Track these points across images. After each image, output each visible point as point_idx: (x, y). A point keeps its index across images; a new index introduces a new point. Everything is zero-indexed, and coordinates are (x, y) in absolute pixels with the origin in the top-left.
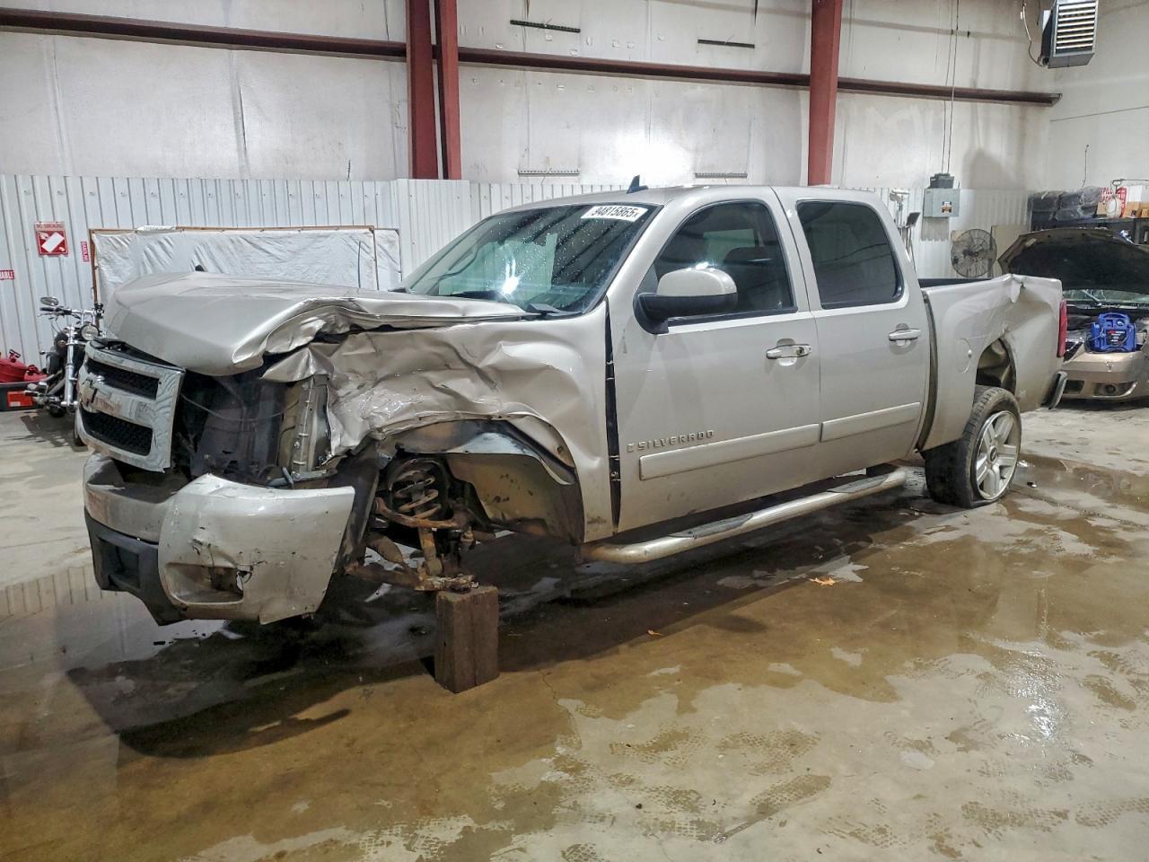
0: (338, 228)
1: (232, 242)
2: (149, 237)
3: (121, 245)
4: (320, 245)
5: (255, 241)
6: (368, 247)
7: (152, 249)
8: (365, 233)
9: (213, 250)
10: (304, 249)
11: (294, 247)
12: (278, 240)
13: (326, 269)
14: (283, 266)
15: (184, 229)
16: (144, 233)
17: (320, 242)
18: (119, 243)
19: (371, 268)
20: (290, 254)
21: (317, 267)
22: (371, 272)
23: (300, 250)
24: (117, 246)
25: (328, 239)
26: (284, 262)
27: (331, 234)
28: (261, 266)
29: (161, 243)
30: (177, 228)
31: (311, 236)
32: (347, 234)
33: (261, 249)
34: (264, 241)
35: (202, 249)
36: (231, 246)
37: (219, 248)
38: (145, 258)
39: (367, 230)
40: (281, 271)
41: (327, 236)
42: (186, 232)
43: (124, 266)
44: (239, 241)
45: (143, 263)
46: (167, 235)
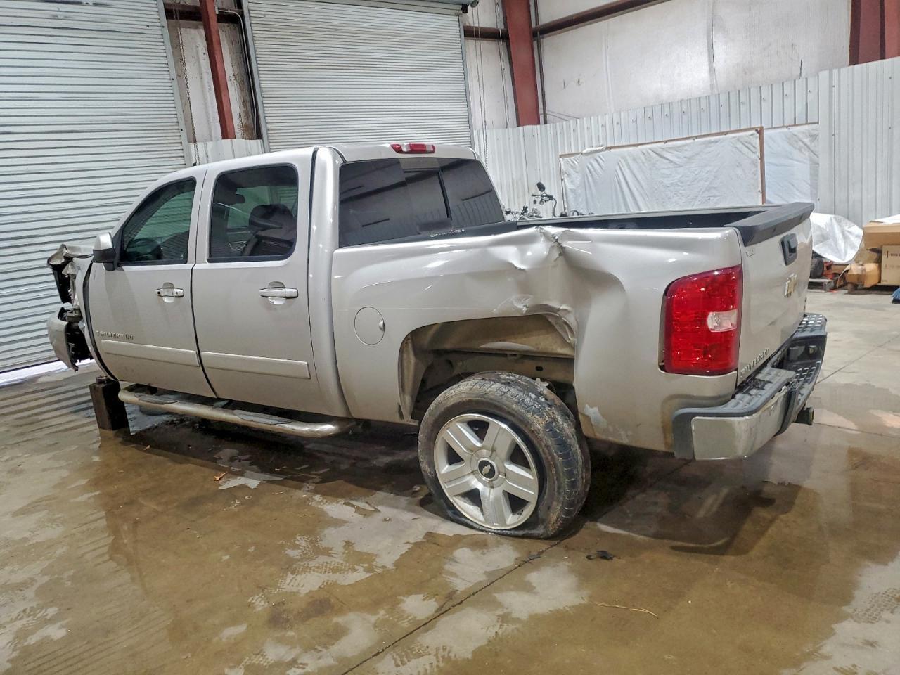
0: (726, 133)
1: (644, 154)
2: (589, 156)
3: (575, 164)
4: (709, 149)
5: (659, 151)
6: (754, 147)
7: (591, 165)
8: (752, 135)
9: (630, 161)
10: (697, 154)
11: (688, 154)
12: (676, 149)
13: (715, 170)
14: (680, 170)
15: (611, 148)
16: (587, 154)
17: (710, 147)
18: (573, 162)
19: (757, 167)
20: (685, 159)
21: (708, 168)
22: (757, 171)
23: (693, 156)
24: (572, 164)
25: (718, 143)
26: (682, 166)
27: (720, 139)
28: (664, 171)
29: (596, 160)
30: (606, 148)
31: (704, 143)
32: (734, 137)
33: (664, 158)
34: (667, 151)
35: (622, 161)
36: (643, 157)
37: (634, 160)
38: (588, 171)
39: (754, 132)
40: (679, 174)
41: (716, 142)
42: (613, 150)
43: (577, 178)
44: (648, 152)
45: (587, 175)
46: (600, 154)
